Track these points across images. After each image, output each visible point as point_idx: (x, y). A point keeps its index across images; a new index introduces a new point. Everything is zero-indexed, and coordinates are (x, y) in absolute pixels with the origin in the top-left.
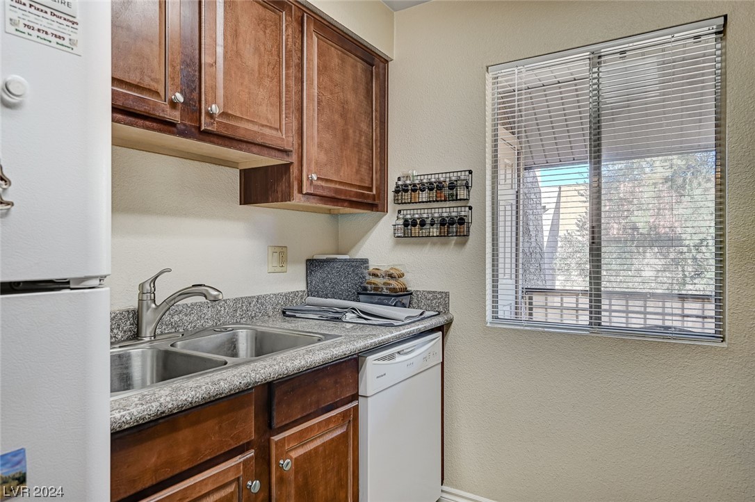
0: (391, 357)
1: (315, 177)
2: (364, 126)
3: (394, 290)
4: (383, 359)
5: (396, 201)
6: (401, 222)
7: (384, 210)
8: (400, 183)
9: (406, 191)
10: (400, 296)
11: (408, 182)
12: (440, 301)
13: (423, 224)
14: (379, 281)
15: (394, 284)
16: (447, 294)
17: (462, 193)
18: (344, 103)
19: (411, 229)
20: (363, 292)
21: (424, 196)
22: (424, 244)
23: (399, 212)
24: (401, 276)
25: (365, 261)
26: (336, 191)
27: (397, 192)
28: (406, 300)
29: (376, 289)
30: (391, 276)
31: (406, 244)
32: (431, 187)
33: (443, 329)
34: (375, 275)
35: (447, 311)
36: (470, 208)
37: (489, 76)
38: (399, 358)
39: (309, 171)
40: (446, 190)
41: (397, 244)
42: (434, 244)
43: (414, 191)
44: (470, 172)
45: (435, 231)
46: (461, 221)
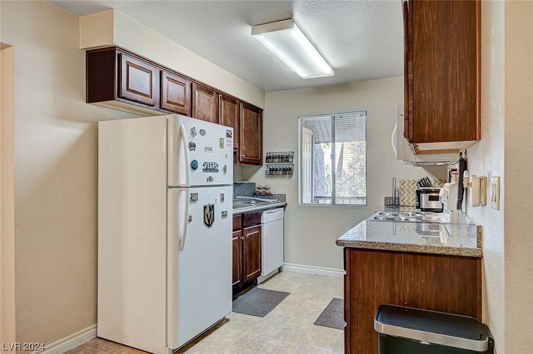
0: (269, 213)
1: (244, 156)
2: (256, 136)
3: (267, 194)
4: (267, 213)
5: (267, 162)
6: (268, 169)
7: (262, 165)
8: (268, 155)
9: (271, 158)
10: (269, 195)
11: (271, 155)
12: (283, 197)
13: (277, 170)
14: (261, 191)
15: (267, 191)
16: (285, 195)
17: (290, 160)
18: (251, 129)
19: (272, 172)
20: (255, 194)
21: (277, 160)
22: (277, 177)
23: (267, 165)
24: (269, 189)
25: (254, 184)
26: (249, 160)
27: (267, 158)
28: (271, 197)
29: (260, 193)
30: (266, 189)
31: (271, 177)
32: (279, 157)
33: (284, 207)
34: (259, 189)
35: (285, 201)
36: (293, 165)
37: (299, 120)
38: (271, 214)
39: (242, 154)
40: (285, 158)
41: (267, 177)
42: (281, 177)
43: (274, 158)
44: (293, 152)
45: (281, 173)
46: (290, 169)
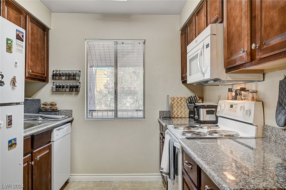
0: (59, 130)
1: (31, 71)
2: (43, 53)
3: (54, 110)
4: (57, 130)
5: (53, 79)
6: (55, 86)
7: (48, 82)
8: (54, 73)
9: (57, 76)
11: (58, 73)
12: (69, 113)
13: (63, 87)
14: (48, 107)
15: (54, 108)
16: (72, 110)
17: (77, 78)
18: (38, 45)
19: (58, 89)
20: (40, 111)
21: (64, 78)
22: (63, 94)
23: (53, 83)
24: (56, 105)
25: (39, 100)
26: (36, 76)
27: (53, 76)
28: (57, 113)
29: (46, 110)
30: (52, 105)
31: (56, 94)
32: (66, 75)
33: (71, 122)
34: (46, 105)
35: (71, 116)
36: (80, 83)
37: (86, 42)
38: (61, 130)
39: (28, 69)
40: (72, 76)
41: (52, 94)
42: (67, 94)
43: (60, 76)
44: (80, 71)
45: (68, 90)
46: (77, 87)
